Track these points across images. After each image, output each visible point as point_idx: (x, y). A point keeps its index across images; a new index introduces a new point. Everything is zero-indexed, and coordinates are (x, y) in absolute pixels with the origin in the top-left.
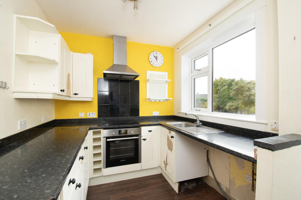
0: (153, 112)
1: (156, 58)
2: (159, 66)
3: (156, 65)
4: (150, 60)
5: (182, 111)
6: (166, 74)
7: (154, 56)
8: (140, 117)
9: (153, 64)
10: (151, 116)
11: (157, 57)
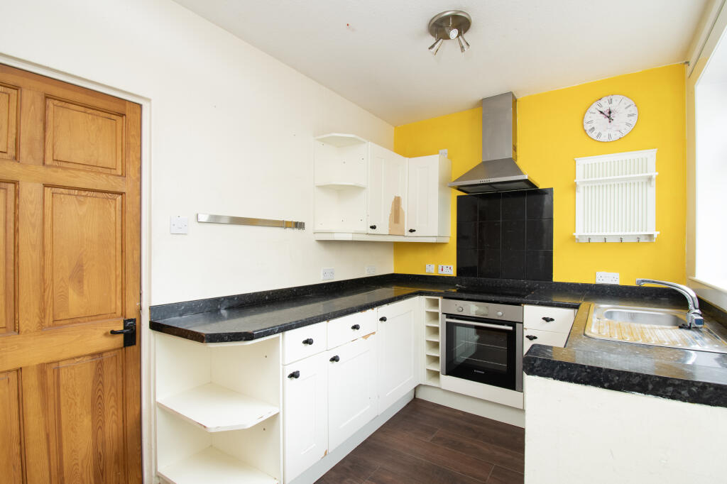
0: (598, 274)
1: (609, 115)
2: (619, 135)
3: (610, 135)
4: (588, 127)
5: (696, 276)
6: (650, 156)
7: (601, 112)
8: (555, 283)
9: (597, 137)
10: (591, 285)
11: (610, 113)
